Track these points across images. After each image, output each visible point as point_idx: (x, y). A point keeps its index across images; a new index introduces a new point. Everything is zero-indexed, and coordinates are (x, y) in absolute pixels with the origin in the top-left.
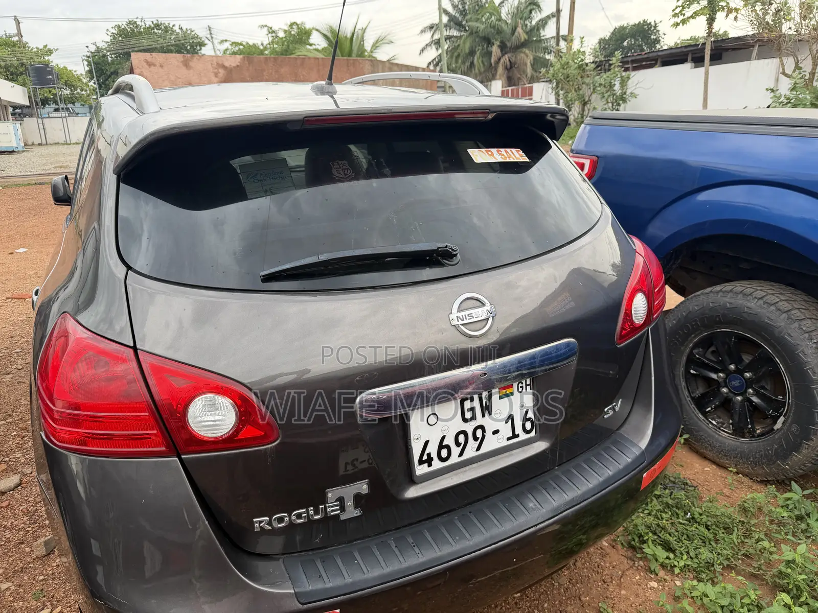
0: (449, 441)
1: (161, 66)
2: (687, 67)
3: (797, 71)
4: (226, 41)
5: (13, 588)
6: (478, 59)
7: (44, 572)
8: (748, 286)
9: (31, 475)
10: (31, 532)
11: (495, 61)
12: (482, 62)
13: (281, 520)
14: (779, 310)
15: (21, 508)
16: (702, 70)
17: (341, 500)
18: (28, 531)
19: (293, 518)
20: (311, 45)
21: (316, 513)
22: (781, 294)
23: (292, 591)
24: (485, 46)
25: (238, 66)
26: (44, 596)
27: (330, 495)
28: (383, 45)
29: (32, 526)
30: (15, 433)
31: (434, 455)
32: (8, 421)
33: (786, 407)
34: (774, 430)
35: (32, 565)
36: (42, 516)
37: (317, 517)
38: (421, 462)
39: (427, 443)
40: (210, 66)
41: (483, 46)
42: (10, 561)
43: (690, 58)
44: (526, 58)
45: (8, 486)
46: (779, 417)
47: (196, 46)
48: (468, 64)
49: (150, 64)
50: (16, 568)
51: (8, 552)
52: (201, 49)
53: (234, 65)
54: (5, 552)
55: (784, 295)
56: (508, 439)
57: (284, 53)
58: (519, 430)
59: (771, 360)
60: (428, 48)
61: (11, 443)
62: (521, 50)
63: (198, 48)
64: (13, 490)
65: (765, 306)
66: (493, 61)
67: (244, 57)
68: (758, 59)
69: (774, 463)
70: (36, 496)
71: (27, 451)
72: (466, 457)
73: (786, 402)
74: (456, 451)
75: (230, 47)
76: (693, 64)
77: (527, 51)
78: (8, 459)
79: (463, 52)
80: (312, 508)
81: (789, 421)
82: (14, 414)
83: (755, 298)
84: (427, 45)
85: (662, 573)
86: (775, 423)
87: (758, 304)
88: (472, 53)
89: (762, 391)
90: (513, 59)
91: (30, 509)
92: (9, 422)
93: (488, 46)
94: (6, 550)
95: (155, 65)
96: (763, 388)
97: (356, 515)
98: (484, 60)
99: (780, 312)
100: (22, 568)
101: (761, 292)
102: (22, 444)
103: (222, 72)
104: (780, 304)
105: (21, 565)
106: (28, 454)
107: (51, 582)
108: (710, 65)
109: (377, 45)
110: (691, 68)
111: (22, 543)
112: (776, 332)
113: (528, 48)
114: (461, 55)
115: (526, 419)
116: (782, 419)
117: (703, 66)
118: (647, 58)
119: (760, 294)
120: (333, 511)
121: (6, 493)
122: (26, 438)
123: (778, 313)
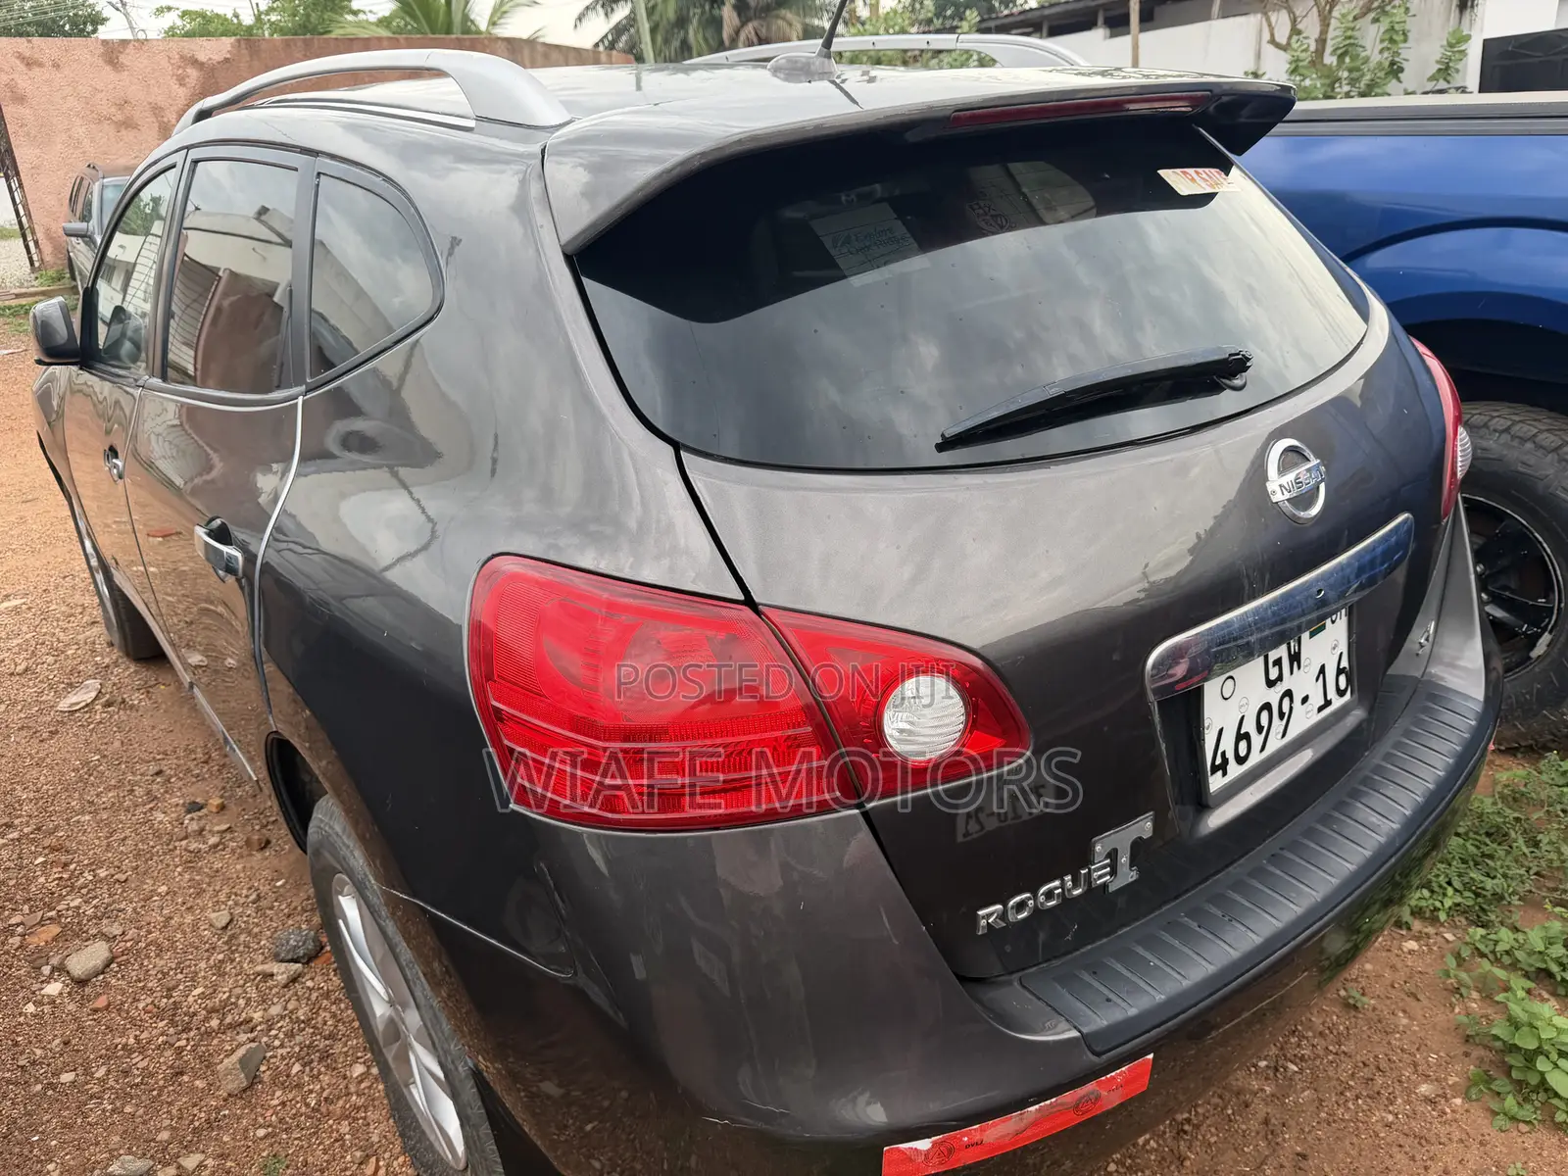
0: (1249, 727)
1: (56, 66)
2: (1098, 34)
3: (1295, 38)
4: (169, 9)
5: (210, 1162)
6: (695, 34)
7: (260, 1120)
8: (1474, 412)
9: (127, 938)
10: (189, 1048)
11: (730, 36)
12: (706, 40)
13: (1021, 906)
14: (1541, 447)
15: (141, 1005)
16: (1124, 42)
17: (1113, 855)
18: (181, 1049)
19: (1042, 899)
20: (355, 13)
21: (1076, 884)
22: (1535, 420)
23: (1074, 1034)
24: (707, 7)
25: (227, 60)
26: (287, 1167)
27: (1098, 848)
28: (518, 9)
29: (185, 1036)
30: (41, 859)
31: (1230, 755)
32: (11, 836)
33: (1554, 617)
34: (1530, 658)
35: (227, 1112)
36: (195, 1014)
37: (1077, 892)
38: (1215, 769)
39: (1221, 731)
40: (164, 63)
41: (703, 7)
42: (174, 1111)
43: (1100, 21)
44: (788, 30)
45: (91, 965)
46: (1540, 636)
47: (85, 24)
48: (676, 44)
49: (30, 63)
50: (197, 1124)
51: (159, 1095)
52: (95, 31)
53: (217, 58)
54: (154, 1097)
55: (1539, 421)
56: (1320, 709)
57: (299, 31)
58: (1332, 694)
59: (1524, 538)
60: (591, 15)
61: (42, 880)
62: (775, 12)
63: (89, 28)
64: (103, 973)
65: (1515, 443)
66: (725, 36)
67: (239, 41)
68: (1224, 17)
69: (1535, 715)
70: (160, 976)
71: (88, 893)
72: (1272, 747)
73: (1553, 608)
74: (1257, 740)
75: (179, 23)
76: (1108, 31)
77: (789, 15)
78: (53, 913)
79: (665, 22)
80: (1070, 877)
81: (1562, 639)
82: (16, 822)
83: (1495, 431)
84: (587, 8)
85: (1417, 925)
86: (1533, 646)
87: (1502, 441)
88: (682, 22)
89: (1507, 593)
90: (764, 30)
91: (162, 1004)
92: (12, 840)
93: (712, 7)
94: (155, 1093)
95: (41, 65)
96: (1506, 588)
97: (1131, 880)
98: (709, 35)
99: (1542, 451)
100: (208, 1121)
101: (1502, 421)
102: (70, 879)
103: (193, 73)
104: (1541, 437)
105: (203, 1115)
106: (96, 897)
107: (285, 1136)
108: (1142, 30)
109: (504, 9)
110: (1105, 38)
111: (182, 1073)
112: (1540, 486)
113: (790, 8)
114: (661, 27)
115: (1340, 671)
116: (1546, 638)
117: (1128, 33)
118: (1022, 21)
119: (1500, 423)
120: (1100, 877)
121: (89, 980)
122: (72, 867)
123: (1539, 453)
